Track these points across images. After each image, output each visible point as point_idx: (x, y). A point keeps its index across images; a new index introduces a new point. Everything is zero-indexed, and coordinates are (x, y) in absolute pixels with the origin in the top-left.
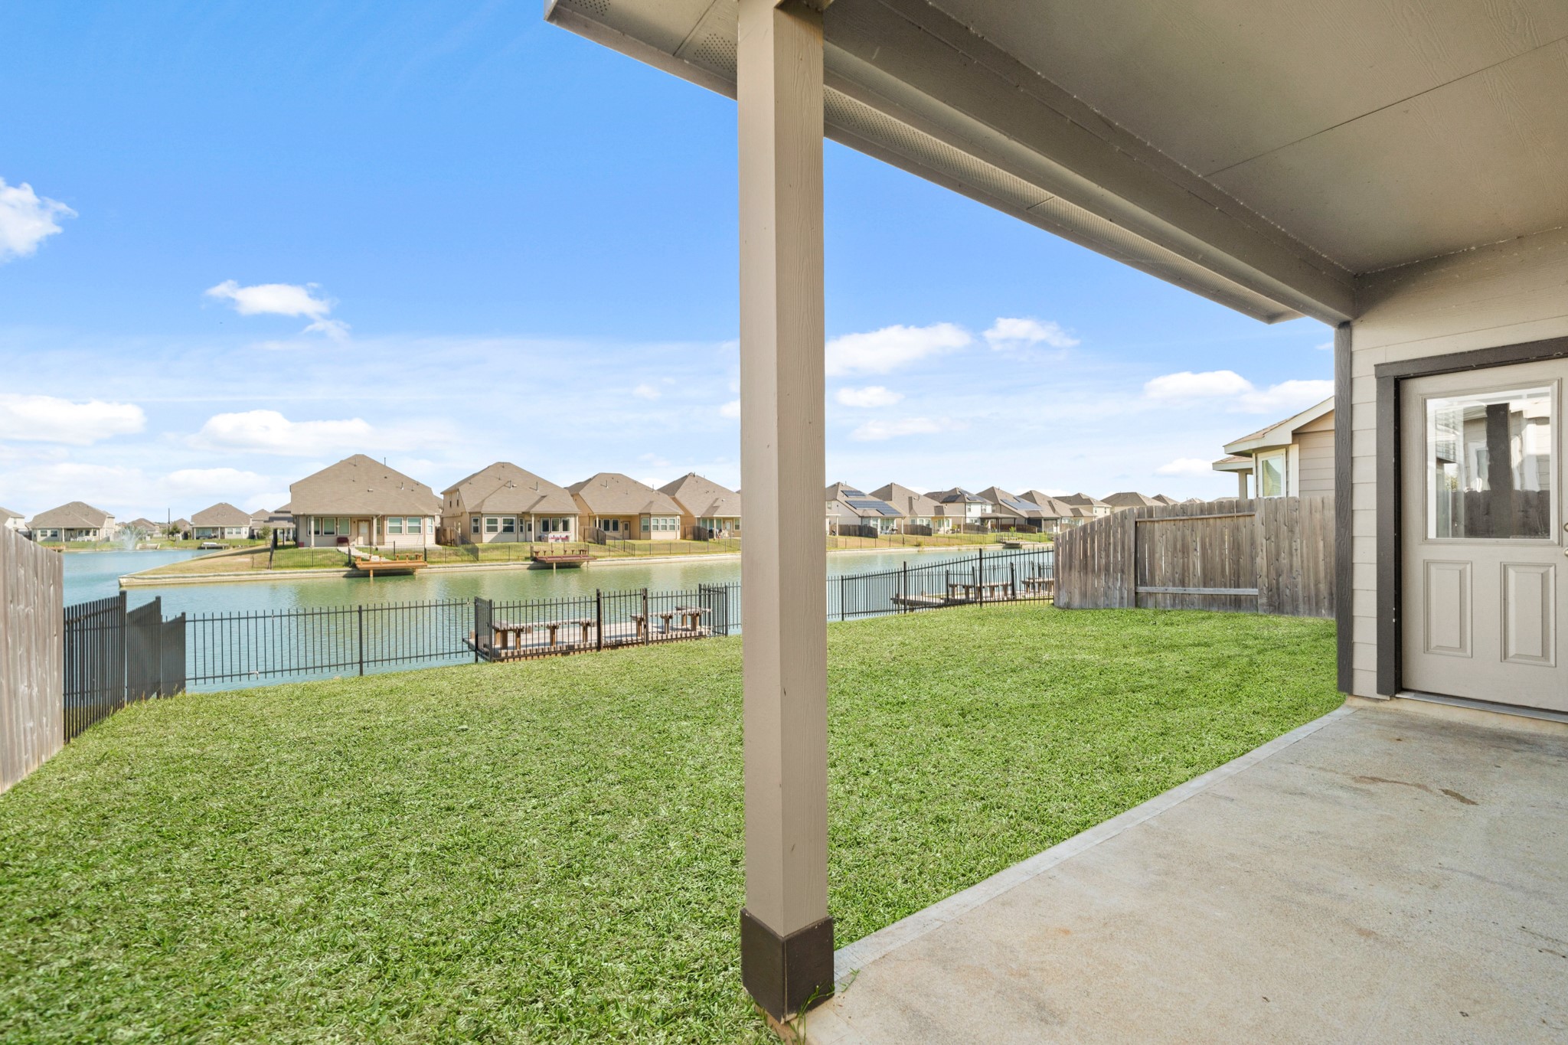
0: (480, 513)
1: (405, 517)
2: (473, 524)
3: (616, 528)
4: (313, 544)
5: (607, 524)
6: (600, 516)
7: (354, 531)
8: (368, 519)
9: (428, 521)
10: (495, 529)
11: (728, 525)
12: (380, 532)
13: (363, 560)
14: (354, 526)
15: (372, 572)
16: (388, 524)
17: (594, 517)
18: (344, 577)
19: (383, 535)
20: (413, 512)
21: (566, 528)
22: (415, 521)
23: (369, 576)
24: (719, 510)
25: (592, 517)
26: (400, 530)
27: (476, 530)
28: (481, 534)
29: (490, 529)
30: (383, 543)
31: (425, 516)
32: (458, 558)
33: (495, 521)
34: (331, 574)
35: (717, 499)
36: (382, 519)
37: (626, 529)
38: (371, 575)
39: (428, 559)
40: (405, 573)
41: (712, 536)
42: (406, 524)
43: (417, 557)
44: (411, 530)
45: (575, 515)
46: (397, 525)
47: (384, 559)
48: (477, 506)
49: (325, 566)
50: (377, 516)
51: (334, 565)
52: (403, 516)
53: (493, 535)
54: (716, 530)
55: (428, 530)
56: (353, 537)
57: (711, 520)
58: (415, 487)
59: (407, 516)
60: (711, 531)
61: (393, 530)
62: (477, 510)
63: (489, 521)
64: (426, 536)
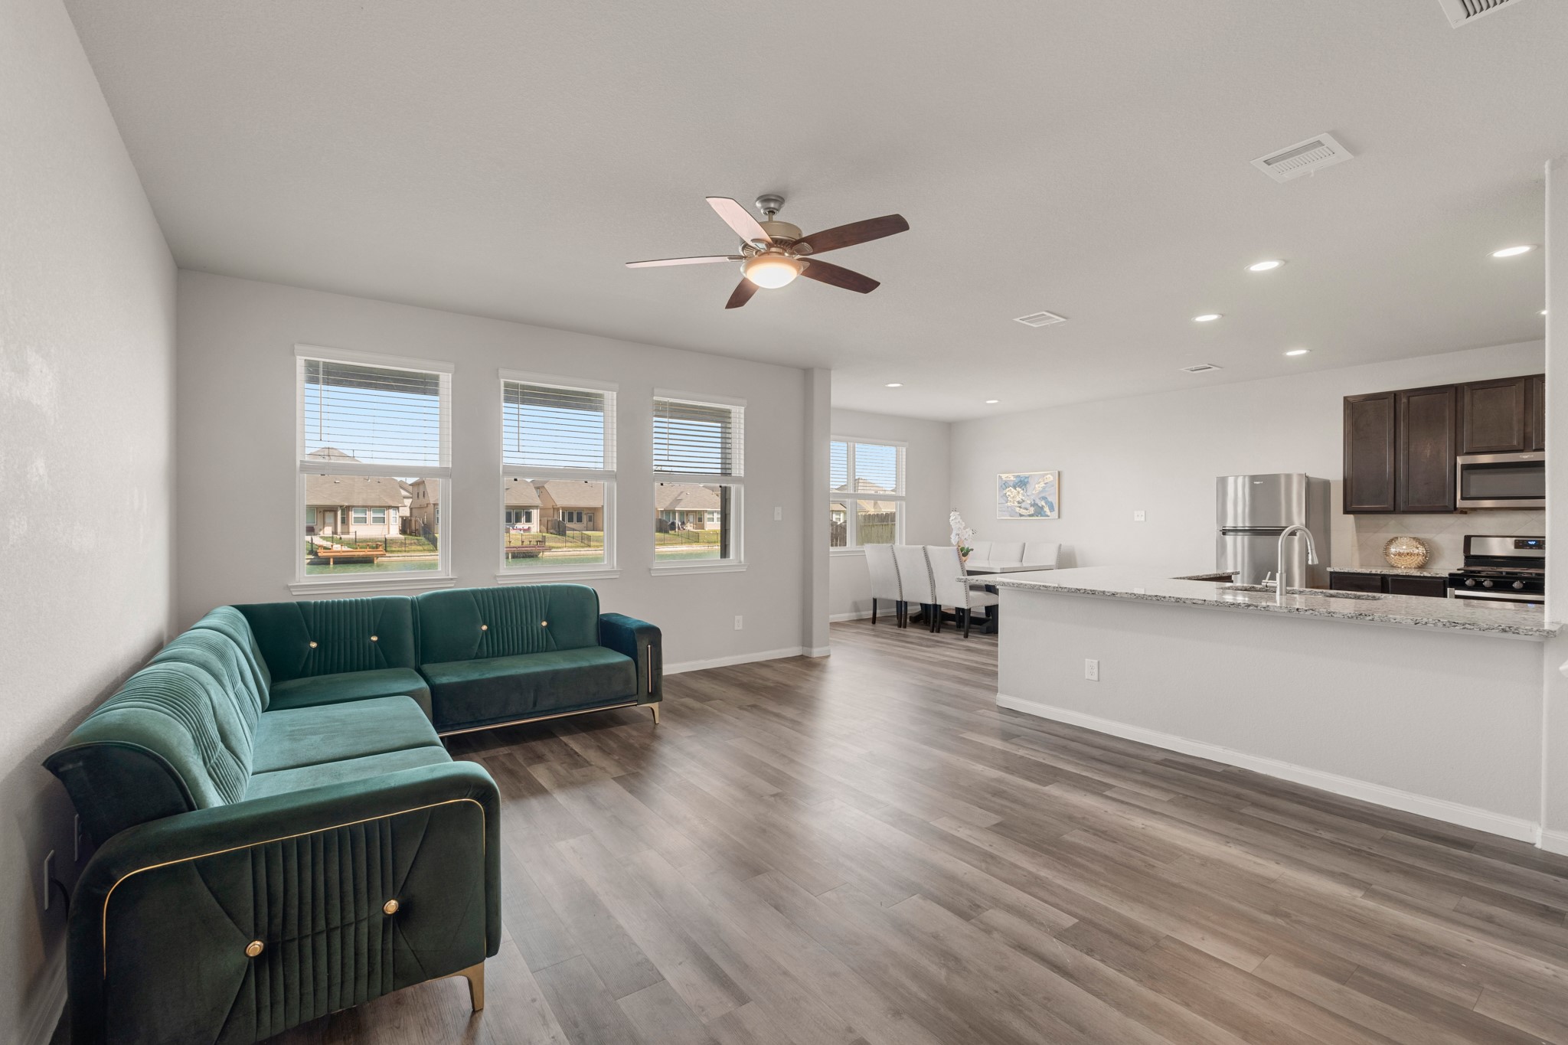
1: (369, 508)
3: (580, 520)
5: (571, 515)
6: (563, 508)
7: (320, 521)
8: (332, 509)
9: (391, 511)
11: (691, 518)
12: (344, 521)
13: (325, 548)
14: (320, 516)
15: (332, 560)
16: (352, 515)
17: (558, 509)
19: (348, 525)
20: (377, 503)
21: (528, 520)
22: (380, 512)
23: (329, 564)
24: (682, 503)
25: (556, 509)
26: (364, 520)
30: (348, 533)
31: (389, 507)
32: (420, 548)
35: (682, 492)
36: (346, 509)
37: (590, 520)
38: (332, 563)
39: (388, 549)
40: (367, 561)
41: (674, 529)
42: (370, 515)
43: (377, 547)
44: (376, 520)
45: (536, 507)
46: (362, 515)
47: (345, 548)
50: (341, 506)
52: (367, 507)
54: (678, 522)
55: (394, 520)
56: (320, 526)
57: (674, 512)
59: (371, 506)
60: (673, 524)
61: (357, 520)
64: (391, 527)
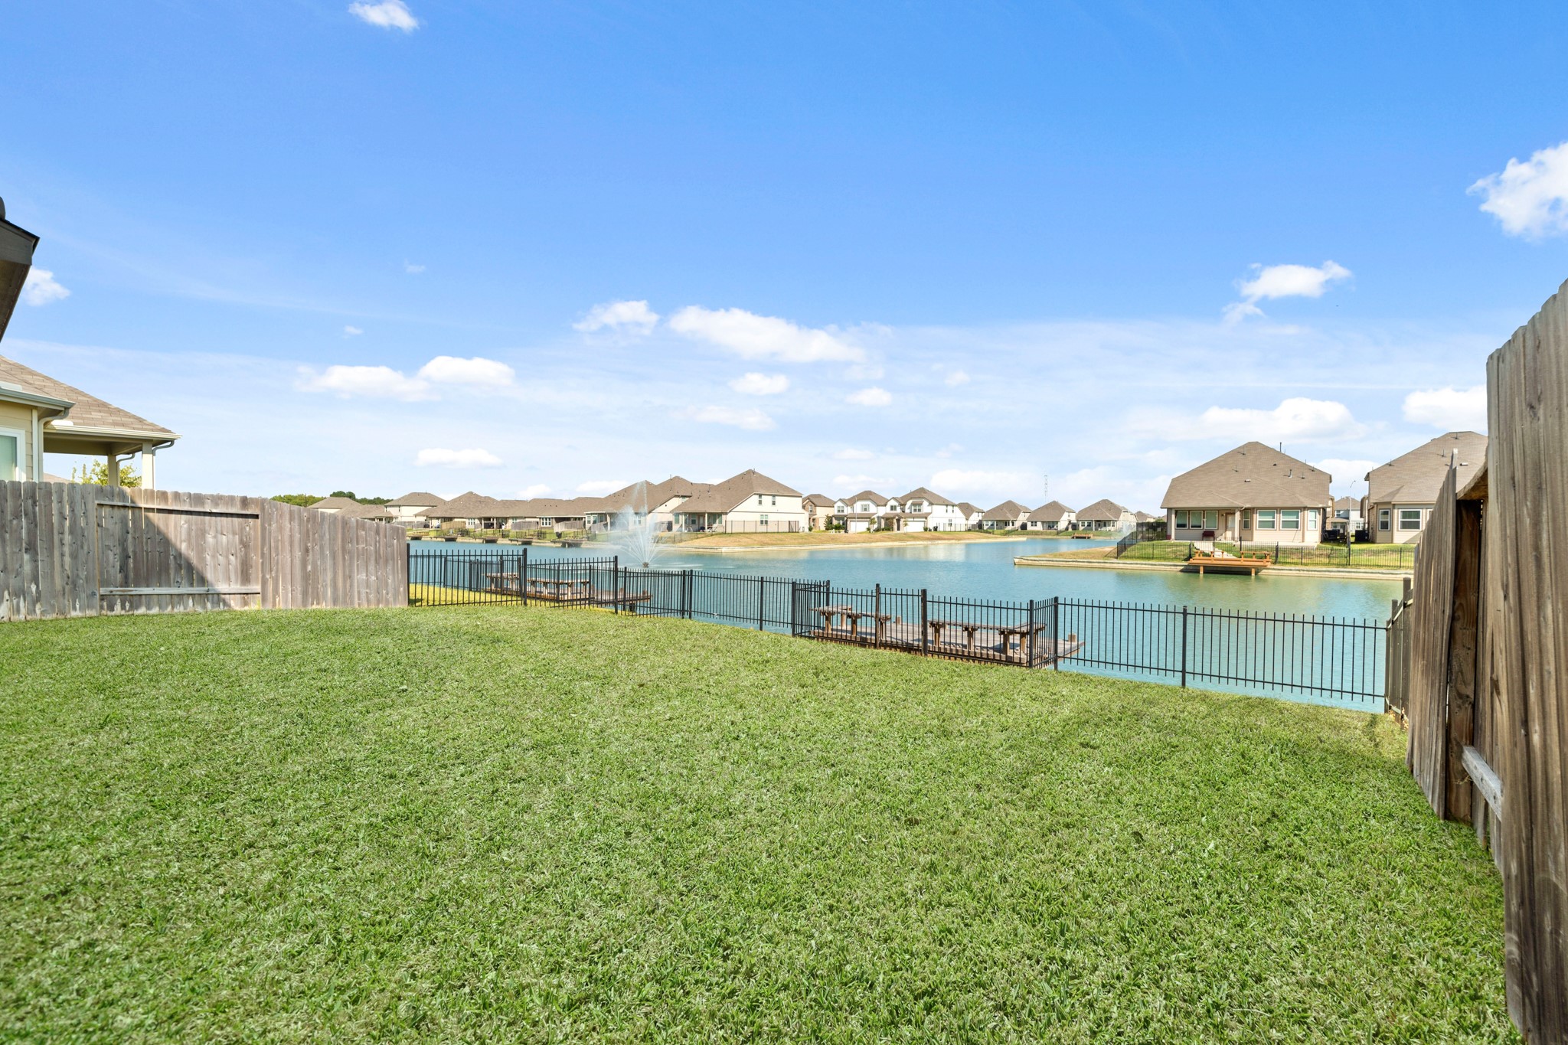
0: (1390, 503)
1: (1279, 509)
2: (1381, 519)
4: (1173, 537)
7: (1218, 525)
8: (1229, 512)
9: (1310, 515)
10: (1416, 525)
12: (1245, 526)
13: (1207, 555)
14: (1222, 519)
15: (1202, 569)
16: (1257, 518)
18: (1182, 571)
19: (1250, 530)
20: (1289, 504)
22: (1291, 514)
23: (1199, 572)
26: (1272, 525)
27: (1385, 526)
28: (1392, 531)
29: (1405, 525)
30: (1252, 539)
31: (1305, 508)
33: (1417, 515)
34: (1168, 568)
36: (1247, 512)
38: (1201, 572)
39: (1280, 559)
42: (1279, 518)
44: (1287, 525)
46: (1269, 518)
48: (1388, 495)
49: (1165, 559)
50: (1239, 509)
51: (1176, 558)
52: (1276, 508)
53: (1411, 534)
55: (1310, 525)
56: (1220, 531)
58: (1308, 474)
59: (1281, 508)
61: (1263, 524)
62: (1386, 500)
63: (1405, 515)
64: (1306, 533)
